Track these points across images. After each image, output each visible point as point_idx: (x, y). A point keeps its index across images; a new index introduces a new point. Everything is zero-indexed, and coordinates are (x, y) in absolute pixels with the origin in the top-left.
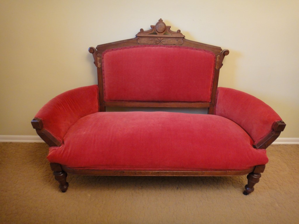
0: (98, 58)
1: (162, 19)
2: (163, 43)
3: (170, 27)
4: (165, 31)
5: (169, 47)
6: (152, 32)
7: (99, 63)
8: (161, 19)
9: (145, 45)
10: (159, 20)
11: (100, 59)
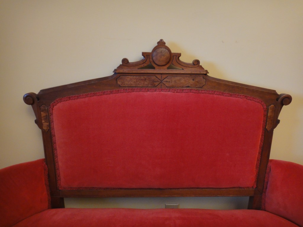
0: (43, 114)
1: (165, 41)
2: (167, 84)
3: (179, 55)
4: (171, 62)
5: (179, 91)
6: (145, 65)
7: (45, 122)
8: (161, 40)
9: (132, 88)
10: (158, 43)
11: (47, 115)
